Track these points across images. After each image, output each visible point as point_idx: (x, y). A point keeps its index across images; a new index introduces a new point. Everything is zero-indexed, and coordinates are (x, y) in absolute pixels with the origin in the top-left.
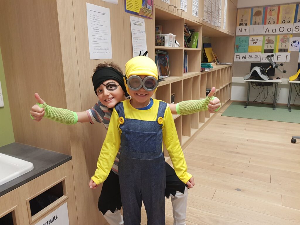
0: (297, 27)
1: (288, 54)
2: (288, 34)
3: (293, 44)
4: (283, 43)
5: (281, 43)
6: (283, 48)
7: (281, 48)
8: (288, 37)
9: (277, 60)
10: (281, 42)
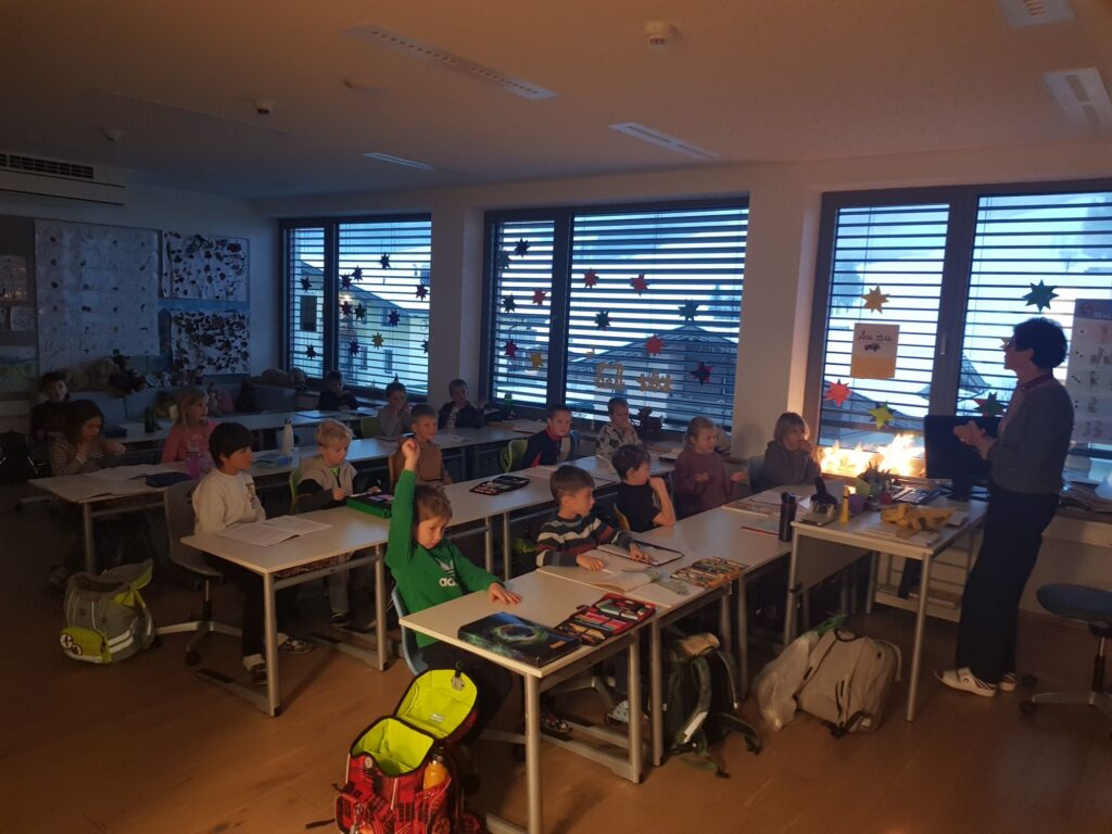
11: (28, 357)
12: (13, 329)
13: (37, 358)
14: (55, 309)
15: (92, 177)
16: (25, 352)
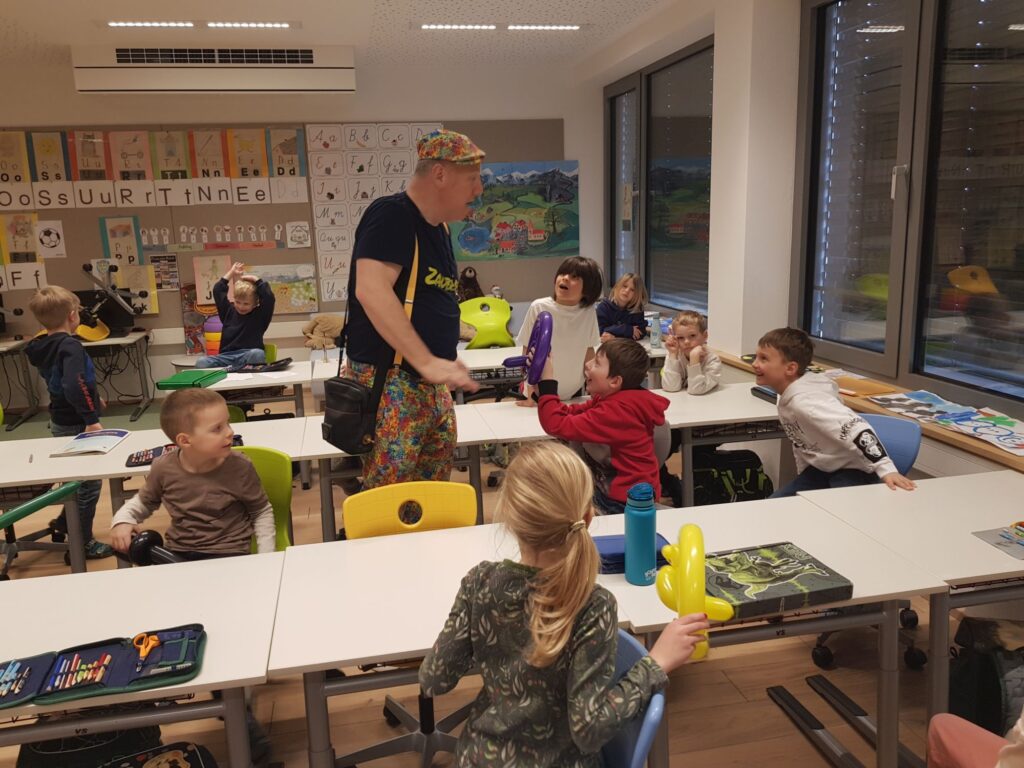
0: (43, 194)
1: (39, 266)
2: (24, 211)
3: (46, 239)
4: (17, 238)
5: (14, 238)
6: (21, 249)
7: (15, 251)
8: (28, 220)
9: (14, 284)
10: (12, 236)
11: (308, 276)
12: (289, 246)
13: (316, 276)
14: (333, 222)
15: (312, 62)
16: (304, 271)
